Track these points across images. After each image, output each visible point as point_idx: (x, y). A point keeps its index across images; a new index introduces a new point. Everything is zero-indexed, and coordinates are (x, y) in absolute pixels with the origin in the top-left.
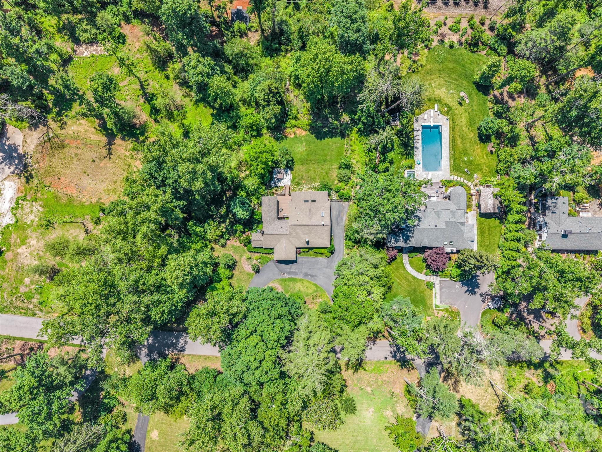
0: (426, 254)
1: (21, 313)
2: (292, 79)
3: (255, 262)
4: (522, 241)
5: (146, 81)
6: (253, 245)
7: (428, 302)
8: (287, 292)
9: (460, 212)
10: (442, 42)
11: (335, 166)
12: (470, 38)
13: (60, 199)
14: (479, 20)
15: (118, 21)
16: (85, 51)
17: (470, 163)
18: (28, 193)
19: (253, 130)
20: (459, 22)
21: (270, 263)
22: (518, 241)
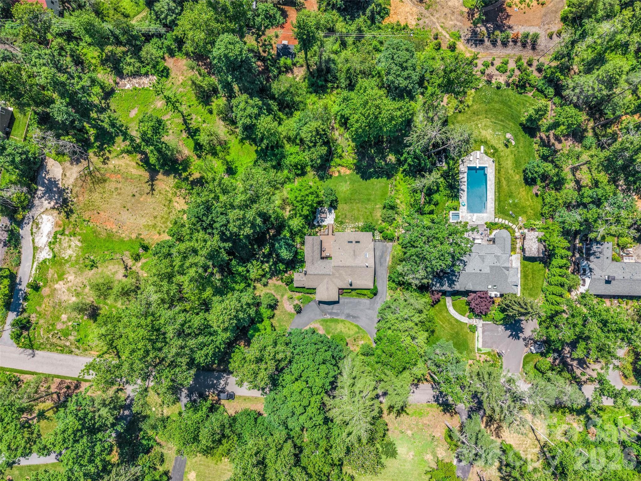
0: (470, 298)
1: (57, 350)
2: (338, 118)
3: (296, 302)
4: (566, 287)
5: (189, 115)
6: (295, 284)
7: (471, 346)
8: (329, 333)
9: (504, 257)
10: (489, 82)
11: (379, 206)
12: (517, 79)
13: (99, 234)
14: (526, 61)
15: (162, 54)
16: (128, 85)
17: (515, 205)
18: (66, 227)
19: (298, 169)
20: (506, 63)
21: (312, 303)
22: (562, 285)
